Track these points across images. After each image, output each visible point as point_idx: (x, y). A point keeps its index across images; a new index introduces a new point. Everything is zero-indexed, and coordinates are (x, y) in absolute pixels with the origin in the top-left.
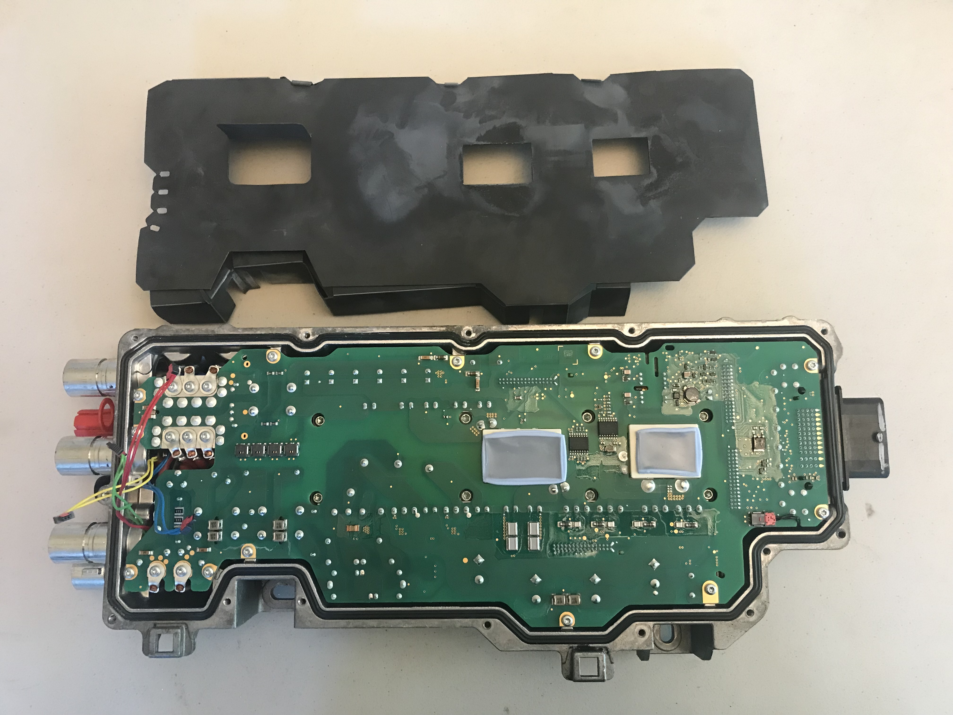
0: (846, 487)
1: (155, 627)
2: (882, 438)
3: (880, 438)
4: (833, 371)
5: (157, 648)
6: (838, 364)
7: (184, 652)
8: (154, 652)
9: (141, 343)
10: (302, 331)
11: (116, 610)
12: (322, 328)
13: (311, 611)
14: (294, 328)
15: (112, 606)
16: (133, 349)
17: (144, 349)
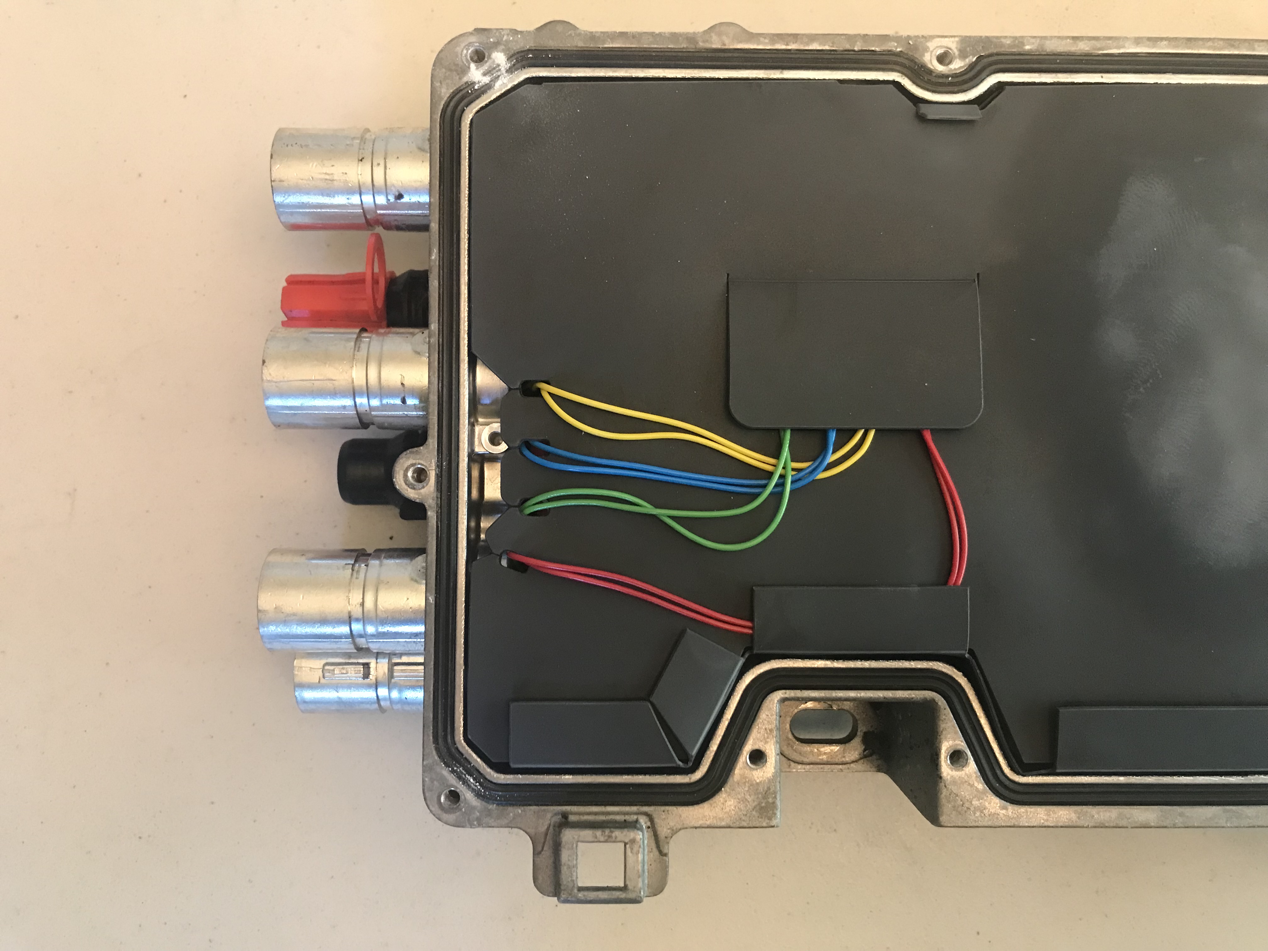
1: (568, 821)
5: (575, 878)
7: (647, 889)
8: (569, 888)
9: (494, 68)
10: (931, 45)
11: (460, 778)
12: (987, 37)
13: (980, 785)
14: (909, 37)
15: (447, 765)
16: (473, 83)
17: (504, 84)
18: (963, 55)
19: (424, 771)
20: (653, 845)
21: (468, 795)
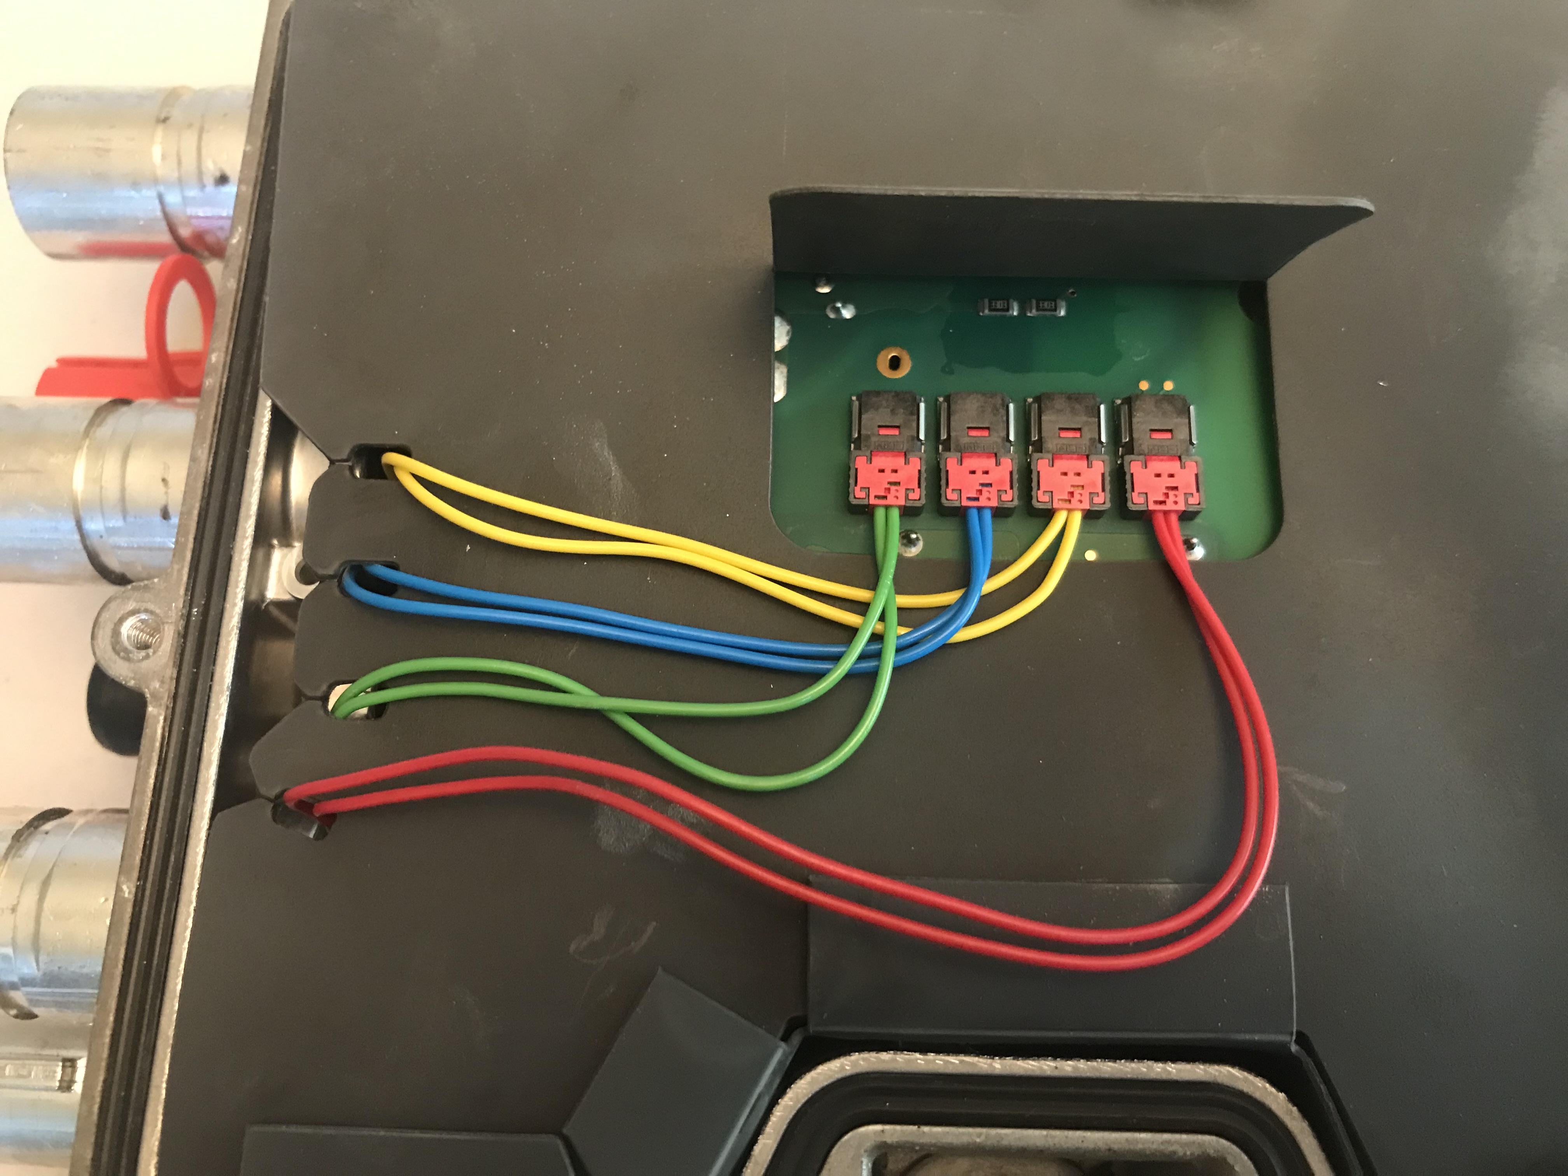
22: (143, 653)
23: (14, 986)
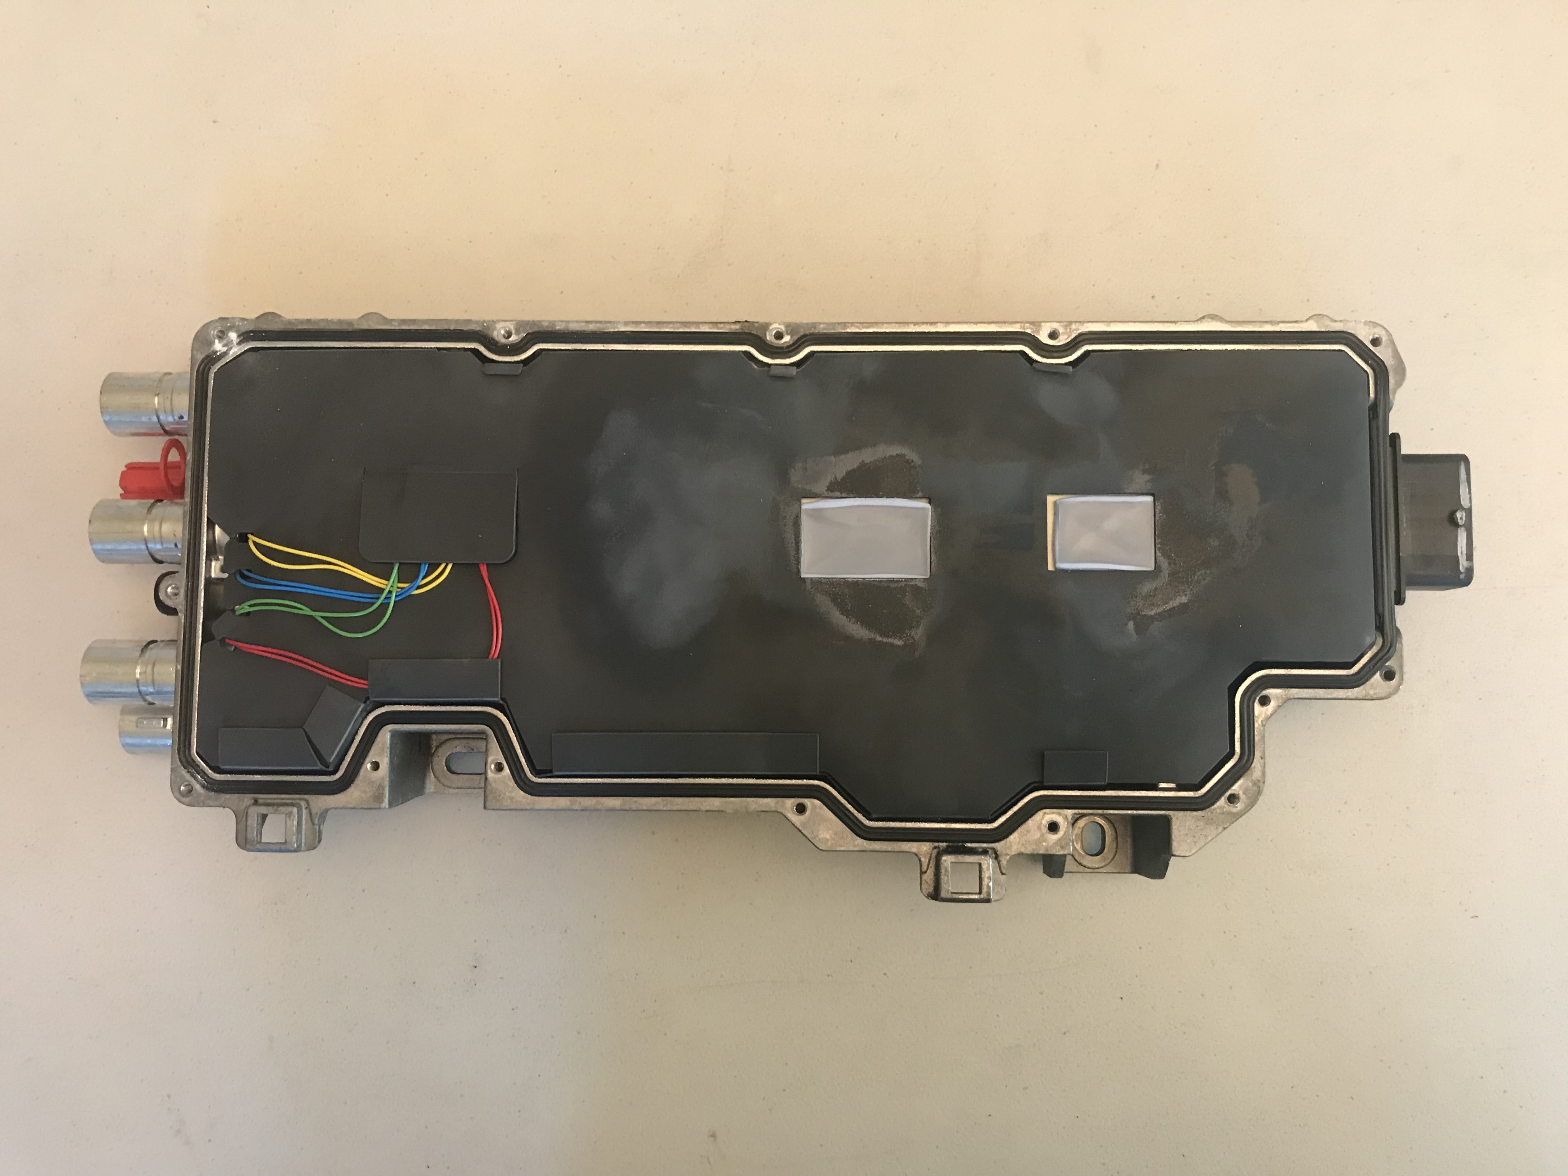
0: (1400, 601)
1: (256, 802)
2: (1464, 519)
3: (1461, 518)
4: (1388, 408)
5: (259, 837)
6: (1397, 395)
7: (303, 845)
8: (255, 843)
9: (229, 343)
10: (499, 326)
11: (193, 776)
12: (533, 321)
13: (512, 783)
14: (484, 321)
15: (185, 768)
16: (217, 352)
17: (235, 352)
18: (518, 332)
19: (171, 771)
20: (309, 819)
21: (197, 787)
22: (175, 597)
23: (147, 695)
